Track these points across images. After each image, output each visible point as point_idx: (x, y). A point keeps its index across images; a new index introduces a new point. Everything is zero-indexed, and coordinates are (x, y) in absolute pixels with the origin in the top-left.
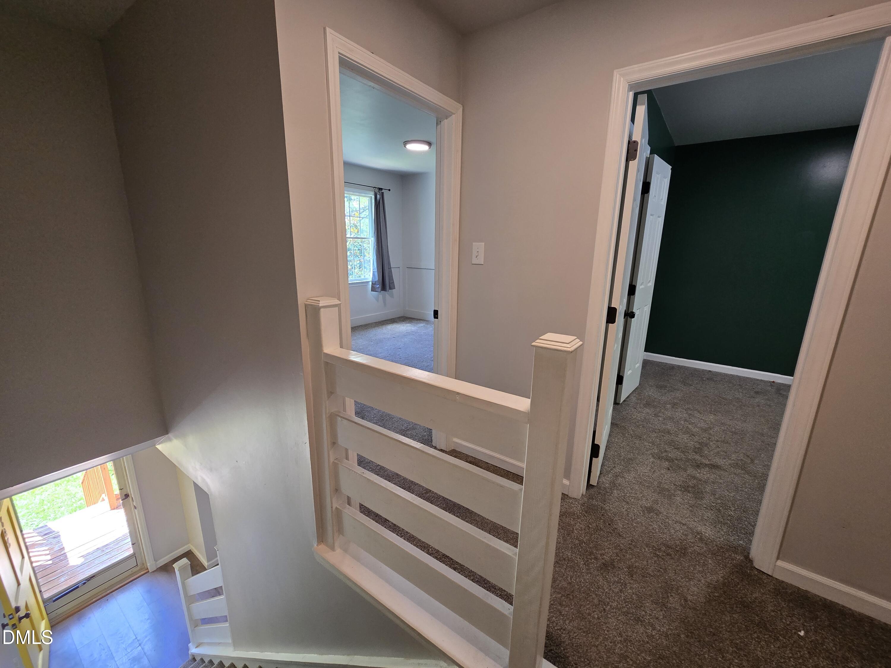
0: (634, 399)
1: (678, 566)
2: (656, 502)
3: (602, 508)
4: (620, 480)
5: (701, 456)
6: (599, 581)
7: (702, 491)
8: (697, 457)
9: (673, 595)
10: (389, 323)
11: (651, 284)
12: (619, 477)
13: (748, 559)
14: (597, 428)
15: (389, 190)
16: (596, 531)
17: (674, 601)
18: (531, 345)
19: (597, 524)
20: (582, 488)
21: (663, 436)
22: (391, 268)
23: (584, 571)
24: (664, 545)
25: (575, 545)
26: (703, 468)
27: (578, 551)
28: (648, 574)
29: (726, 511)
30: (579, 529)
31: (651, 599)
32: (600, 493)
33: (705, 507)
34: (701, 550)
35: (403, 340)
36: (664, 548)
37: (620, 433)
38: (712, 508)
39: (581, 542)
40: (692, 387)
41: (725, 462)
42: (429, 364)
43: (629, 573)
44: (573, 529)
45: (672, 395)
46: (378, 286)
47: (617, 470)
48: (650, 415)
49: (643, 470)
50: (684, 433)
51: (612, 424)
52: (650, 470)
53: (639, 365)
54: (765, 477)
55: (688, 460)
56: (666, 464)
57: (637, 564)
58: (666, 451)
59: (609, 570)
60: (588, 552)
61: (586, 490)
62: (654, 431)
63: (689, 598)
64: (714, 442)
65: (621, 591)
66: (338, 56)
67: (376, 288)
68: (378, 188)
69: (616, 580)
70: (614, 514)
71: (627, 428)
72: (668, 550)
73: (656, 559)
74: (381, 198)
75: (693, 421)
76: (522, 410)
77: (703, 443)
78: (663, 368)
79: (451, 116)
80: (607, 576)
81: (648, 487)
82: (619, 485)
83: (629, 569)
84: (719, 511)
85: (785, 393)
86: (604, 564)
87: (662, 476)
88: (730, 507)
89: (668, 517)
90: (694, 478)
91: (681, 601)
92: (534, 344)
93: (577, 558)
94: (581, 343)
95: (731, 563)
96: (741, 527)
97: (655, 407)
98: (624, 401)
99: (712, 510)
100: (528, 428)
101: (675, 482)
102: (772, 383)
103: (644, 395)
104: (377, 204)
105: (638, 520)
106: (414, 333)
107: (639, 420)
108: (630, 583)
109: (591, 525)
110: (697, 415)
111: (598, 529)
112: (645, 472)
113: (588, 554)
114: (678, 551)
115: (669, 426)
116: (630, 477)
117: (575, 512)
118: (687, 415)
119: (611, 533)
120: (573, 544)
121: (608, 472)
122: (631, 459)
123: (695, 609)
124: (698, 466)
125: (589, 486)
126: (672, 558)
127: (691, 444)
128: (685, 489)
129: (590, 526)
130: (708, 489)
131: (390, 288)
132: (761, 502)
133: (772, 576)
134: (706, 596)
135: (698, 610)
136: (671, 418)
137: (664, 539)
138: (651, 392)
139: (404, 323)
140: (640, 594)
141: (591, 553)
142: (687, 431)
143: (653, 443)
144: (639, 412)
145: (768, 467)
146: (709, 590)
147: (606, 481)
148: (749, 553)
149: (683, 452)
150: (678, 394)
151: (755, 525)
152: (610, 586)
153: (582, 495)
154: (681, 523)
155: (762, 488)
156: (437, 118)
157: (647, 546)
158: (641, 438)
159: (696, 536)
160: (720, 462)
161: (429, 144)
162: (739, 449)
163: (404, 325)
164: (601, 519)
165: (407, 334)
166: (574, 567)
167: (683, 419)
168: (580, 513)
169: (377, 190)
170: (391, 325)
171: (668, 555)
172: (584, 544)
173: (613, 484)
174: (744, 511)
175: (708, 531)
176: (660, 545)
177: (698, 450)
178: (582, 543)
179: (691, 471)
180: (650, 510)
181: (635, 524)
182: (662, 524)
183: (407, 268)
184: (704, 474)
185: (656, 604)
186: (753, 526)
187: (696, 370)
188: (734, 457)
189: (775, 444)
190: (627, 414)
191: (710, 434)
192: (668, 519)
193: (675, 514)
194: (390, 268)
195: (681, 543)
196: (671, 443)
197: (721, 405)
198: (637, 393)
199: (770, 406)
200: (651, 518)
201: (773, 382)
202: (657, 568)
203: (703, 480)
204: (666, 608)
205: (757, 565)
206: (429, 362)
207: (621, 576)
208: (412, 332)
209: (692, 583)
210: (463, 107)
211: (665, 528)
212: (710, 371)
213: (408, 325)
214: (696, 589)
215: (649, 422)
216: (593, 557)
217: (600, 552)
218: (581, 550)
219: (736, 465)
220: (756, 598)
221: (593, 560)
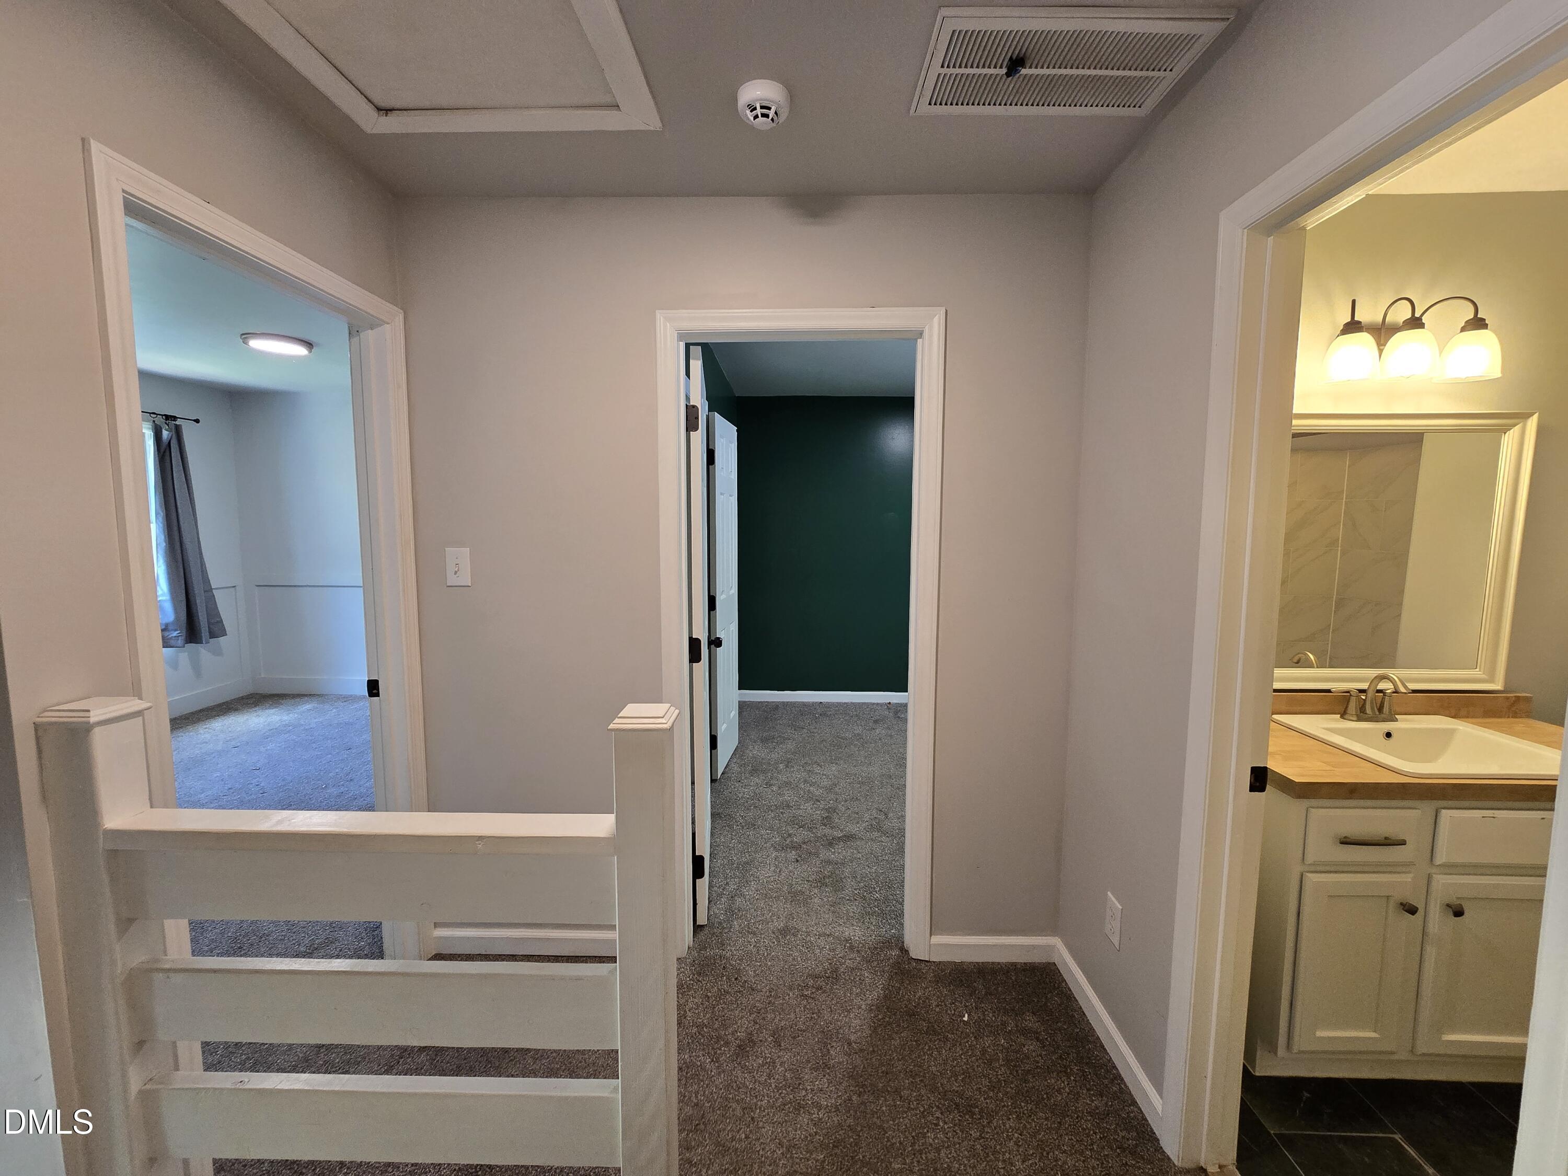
0: (736, 768)
1: (833, 999)
2: (791, 916)
3: (721, 957)
4: (738, 900)
5: (832, 828)
6: (737, 1077)
7: (841, 878)
8: (827, 831)
9: (834, 1044)
10: (215, 716)
11: (734, 591)
12: (736, 898)
13: (904, 951)
14: (696, 829)
15: (197, 421)
16: (720, 998)
17: (837, 1054)
18: (608, 730)
19: (720, 987)
20: (687, 939)
21: (782, 813)
22: (211, 589)
23: (713, 1073)
24: (809, 975)
25: (692, 1036)
26: (836, 844)
27: (699, 1043)
28: (799, 1030)
29: (871, 896)
30: (694, 1006)
31: (809, 1065)
32: (714, 933)
33: (848, 900)
34: (853, 962)
35: (262, 749)
36: (811, 983)
37: (725, 826)
38: (855, 897)
39: (700, 1026)
40: (805, 730)
41: (859, 828)
42: (342, 789)
43: (774, 1042)
44: (685, 1011)
45: (782, 748)
46: (175, 634)
47: (732, 887)
48: (761, 786)
49: (766, 874)
50: (807, 801)
51: (713, 815)
52: (774, 871)
53: (734, 713)
54: (902, 831)
55: (817, 839)
56: (793, 855)
57: (783, 1023)
58: (790, 835)
59: (747, 1052)
60: (714, 1038)
61: (694, 937)
62: (769, 809)
63: (853, 1038)
64: (842, 803)
65: (770, 1076)
66: (122, 197)
67: (171, 638)
68: (162, 415)
69: (760, 1062)
70: (739, 960)
71: (734, 816)
72: (817, 981)
73: (805, 1002)
74: (174, 436)
75: (814, 781)
76: (602, 836)
77: (830, 808)
78: (764, 711)
79: (381, 325)
80: (747, 1064)
81: (777, 898)
82: (739, 910)
83: (774, 1037)
84: (864, 898)
85: (903, 716)
86: (739, 1046)
87: (791, 874)
88: (874, 888)
89: (808, 934)
90: (829, 862)
91: (844, 1048)
92: (611, 726)
93: (699, 1057)
94: (677, 711)
95: (888, 965)
96: (889, 911)
97: (764, 772)
98: (722, 774)
99: (856, 900)
100: (616, 863)
101: (808, 878)
102: (888, 705)
103: (748, 758)
104: (162, 451)
105: (773, 954)
106: (291, 728)
107: (748, 798)
108: (779, 1057)
109: (710, 992)
110: (817, 769)
111: (722, 994)
112: (770, 877)
113: (714, 1042)
114: (829, 977)
115: (788, 796)
116: (750, 891)
117: (682, 981)
118: (805, 774)
119: (739, 992)
120: (689, 1038)
121: (720, 895)
122: (747, 863)
123: (861, 1050)
124: (831, 843)
125: (697, 928)
126: (824, 992)
127: (817, 814)
128: (821, 882)
129: (709, 994)
130: (847, 871)
131: (213, 635)
132: (904, 868)
133: (929, 961)
134: (870, 1025)
135: (865, 1050)
136: (788, 784)
137: (810, 968)
138: (756, 751)
139: (256, 709)
140: (794, 1067)
141: (719, 1038)
142: (811, 798)
143: (771, 828)
144: (745, 785)
145: (902, 818)
146: (872, 1015)
147: (720, 909)
148: (903, 942)
149: (810, 829)
150: (790, 745)
151: (903, 901)
152: (754, 1077)
153: (689, 948)
154: (825, 935)
155: (901, 850)
156: (348, 324)
157: (791, 990)
158: (755, 825)
159: (845, 946)
160: (853, 828)
161: (309, 345)
162: (870, 804)
163: (260, 713)
164: (723, 976)
165: (274, 732)
166: (697, 1075)
167: (802, 780)
168: (690, 980)
169: (160, 421)
170: (222, 718)
171: (818, 989)
172: (705, 1029)
173: (731, 912)
174: (889, 888)
175: (855, 932)
176: (807, 978)
177: (827, 821)
178: (703, 1028)
179: (825, 854)
180: (785, 931)
181: (769, 963)
182: (803, 946)
183: (257, 586)
184: (838, 853)
185: (816, 1069)
186: (901, 904)
187: (804, 705)
188: (867, 816)
189: (905, 785)
190: (731, 793)
191: (836, 794)
192: (809, 935)
193: (816, 924)
194: (209, 590)
195: (830, 964)
196: (796, 822)
197: (841, 748)
198: (737, 756)
199: (891, 736)
200: (788, 945)
201: (890, 703)
202: (808, 1016)
203: (839, 861)
204: (829, 1069)
205: (913, 955)
206: (343, 785)
207: (765, 1054)
208: (285, 726)
209: (852, 1015)
210: (405, 313)
211: (809, 951)
212: (821, 703)
213: (272, 711)
214: (858, 1021)
215: (761, 797)
216: (722, 1043)
217: (730, 1030)
218: (702, 1040)
219: (871, 828)
220: (920, 998)
221: (723, 1049)
